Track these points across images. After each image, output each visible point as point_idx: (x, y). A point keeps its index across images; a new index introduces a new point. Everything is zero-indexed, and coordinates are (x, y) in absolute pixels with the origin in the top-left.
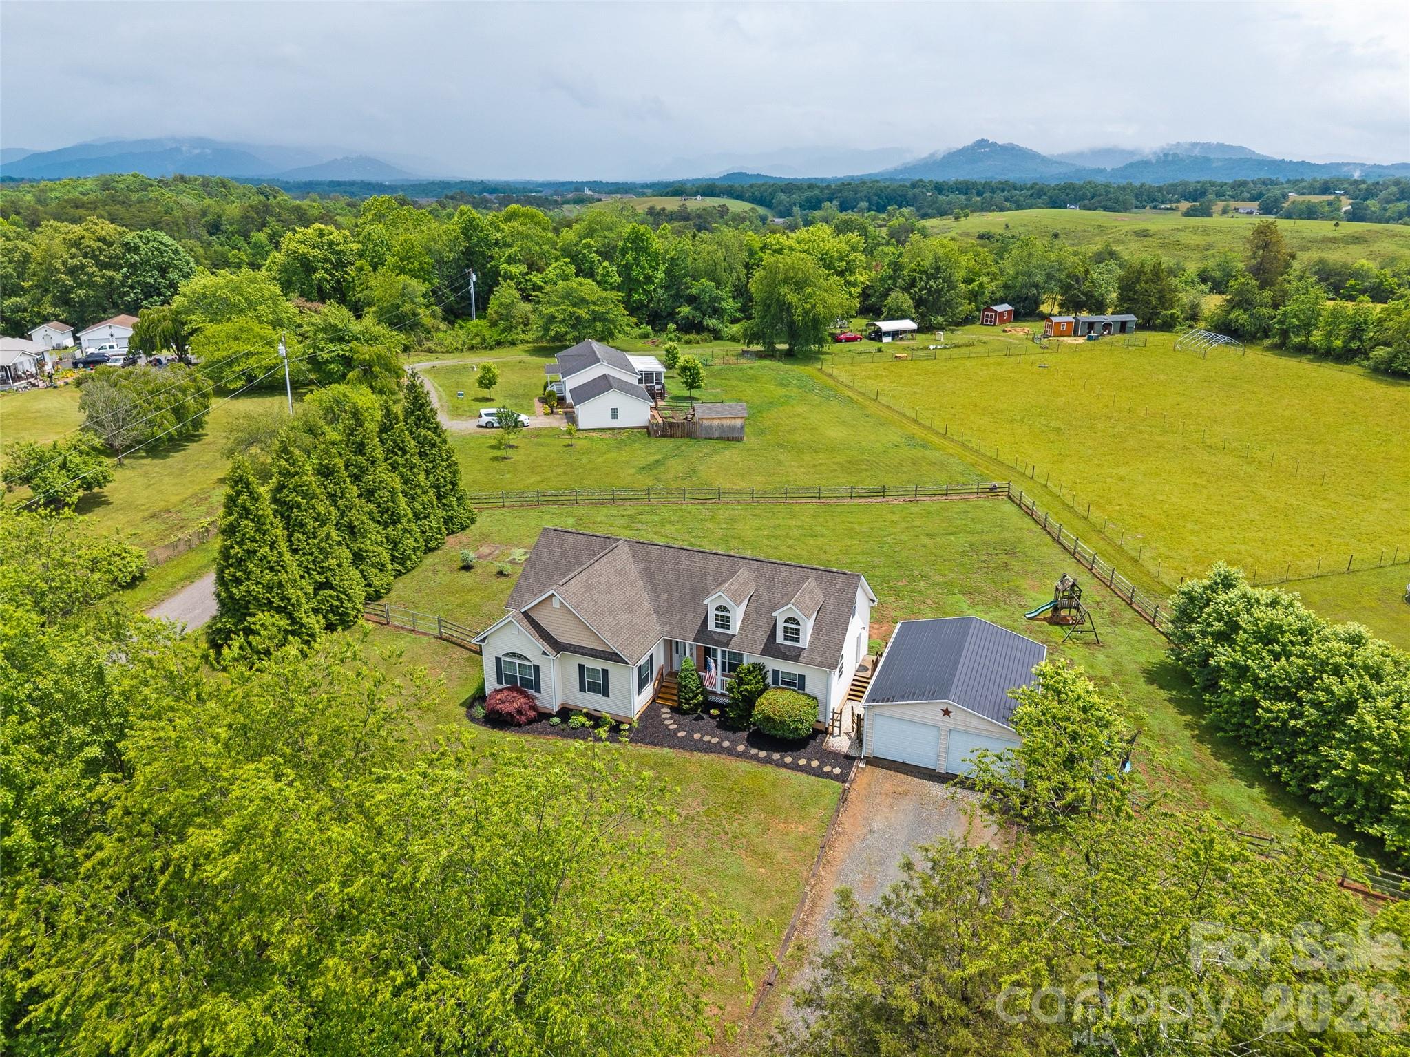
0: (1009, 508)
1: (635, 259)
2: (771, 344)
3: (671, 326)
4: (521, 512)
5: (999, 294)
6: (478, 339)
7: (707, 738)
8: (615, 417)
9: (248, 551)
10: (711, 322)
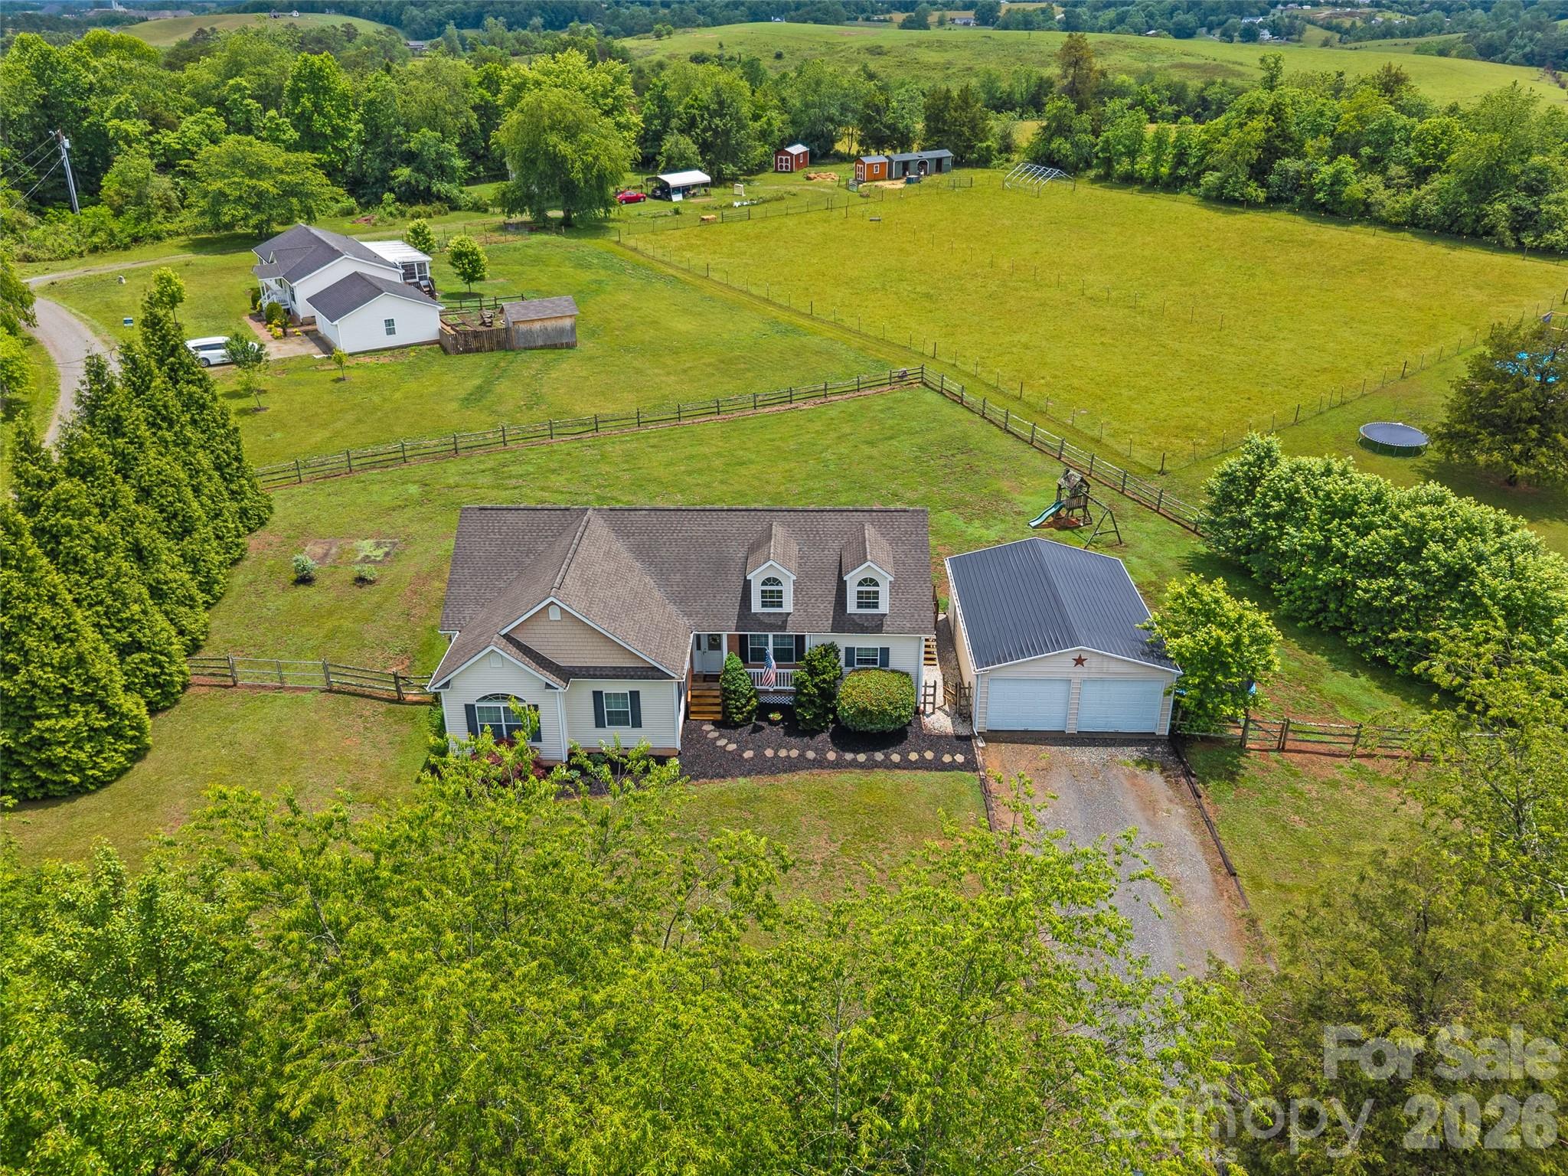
0: (931, 397)
1: (315, 104)
2: (540, 212)
3: (388, 197)
4: (330, 486)
5: (789, 131)
6: (102, 234)
7: (783, 753)
8: (391, 331)
9: (20, 618)
10: (440, 186)
